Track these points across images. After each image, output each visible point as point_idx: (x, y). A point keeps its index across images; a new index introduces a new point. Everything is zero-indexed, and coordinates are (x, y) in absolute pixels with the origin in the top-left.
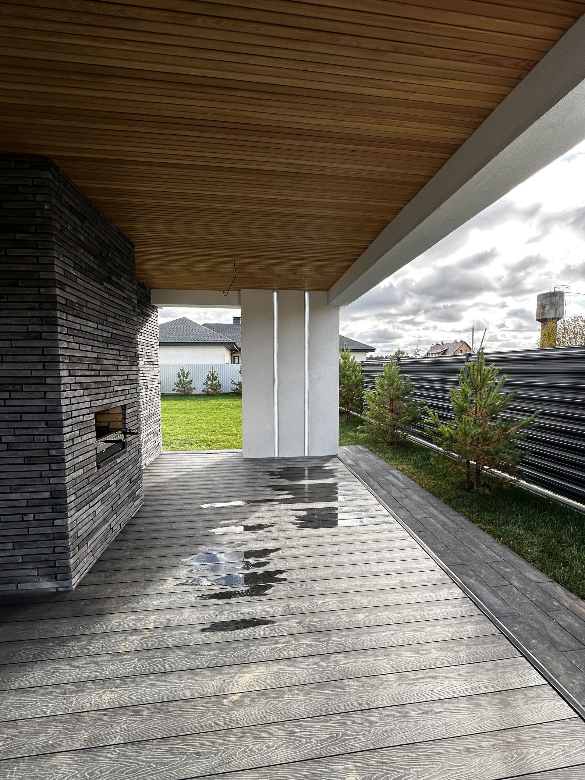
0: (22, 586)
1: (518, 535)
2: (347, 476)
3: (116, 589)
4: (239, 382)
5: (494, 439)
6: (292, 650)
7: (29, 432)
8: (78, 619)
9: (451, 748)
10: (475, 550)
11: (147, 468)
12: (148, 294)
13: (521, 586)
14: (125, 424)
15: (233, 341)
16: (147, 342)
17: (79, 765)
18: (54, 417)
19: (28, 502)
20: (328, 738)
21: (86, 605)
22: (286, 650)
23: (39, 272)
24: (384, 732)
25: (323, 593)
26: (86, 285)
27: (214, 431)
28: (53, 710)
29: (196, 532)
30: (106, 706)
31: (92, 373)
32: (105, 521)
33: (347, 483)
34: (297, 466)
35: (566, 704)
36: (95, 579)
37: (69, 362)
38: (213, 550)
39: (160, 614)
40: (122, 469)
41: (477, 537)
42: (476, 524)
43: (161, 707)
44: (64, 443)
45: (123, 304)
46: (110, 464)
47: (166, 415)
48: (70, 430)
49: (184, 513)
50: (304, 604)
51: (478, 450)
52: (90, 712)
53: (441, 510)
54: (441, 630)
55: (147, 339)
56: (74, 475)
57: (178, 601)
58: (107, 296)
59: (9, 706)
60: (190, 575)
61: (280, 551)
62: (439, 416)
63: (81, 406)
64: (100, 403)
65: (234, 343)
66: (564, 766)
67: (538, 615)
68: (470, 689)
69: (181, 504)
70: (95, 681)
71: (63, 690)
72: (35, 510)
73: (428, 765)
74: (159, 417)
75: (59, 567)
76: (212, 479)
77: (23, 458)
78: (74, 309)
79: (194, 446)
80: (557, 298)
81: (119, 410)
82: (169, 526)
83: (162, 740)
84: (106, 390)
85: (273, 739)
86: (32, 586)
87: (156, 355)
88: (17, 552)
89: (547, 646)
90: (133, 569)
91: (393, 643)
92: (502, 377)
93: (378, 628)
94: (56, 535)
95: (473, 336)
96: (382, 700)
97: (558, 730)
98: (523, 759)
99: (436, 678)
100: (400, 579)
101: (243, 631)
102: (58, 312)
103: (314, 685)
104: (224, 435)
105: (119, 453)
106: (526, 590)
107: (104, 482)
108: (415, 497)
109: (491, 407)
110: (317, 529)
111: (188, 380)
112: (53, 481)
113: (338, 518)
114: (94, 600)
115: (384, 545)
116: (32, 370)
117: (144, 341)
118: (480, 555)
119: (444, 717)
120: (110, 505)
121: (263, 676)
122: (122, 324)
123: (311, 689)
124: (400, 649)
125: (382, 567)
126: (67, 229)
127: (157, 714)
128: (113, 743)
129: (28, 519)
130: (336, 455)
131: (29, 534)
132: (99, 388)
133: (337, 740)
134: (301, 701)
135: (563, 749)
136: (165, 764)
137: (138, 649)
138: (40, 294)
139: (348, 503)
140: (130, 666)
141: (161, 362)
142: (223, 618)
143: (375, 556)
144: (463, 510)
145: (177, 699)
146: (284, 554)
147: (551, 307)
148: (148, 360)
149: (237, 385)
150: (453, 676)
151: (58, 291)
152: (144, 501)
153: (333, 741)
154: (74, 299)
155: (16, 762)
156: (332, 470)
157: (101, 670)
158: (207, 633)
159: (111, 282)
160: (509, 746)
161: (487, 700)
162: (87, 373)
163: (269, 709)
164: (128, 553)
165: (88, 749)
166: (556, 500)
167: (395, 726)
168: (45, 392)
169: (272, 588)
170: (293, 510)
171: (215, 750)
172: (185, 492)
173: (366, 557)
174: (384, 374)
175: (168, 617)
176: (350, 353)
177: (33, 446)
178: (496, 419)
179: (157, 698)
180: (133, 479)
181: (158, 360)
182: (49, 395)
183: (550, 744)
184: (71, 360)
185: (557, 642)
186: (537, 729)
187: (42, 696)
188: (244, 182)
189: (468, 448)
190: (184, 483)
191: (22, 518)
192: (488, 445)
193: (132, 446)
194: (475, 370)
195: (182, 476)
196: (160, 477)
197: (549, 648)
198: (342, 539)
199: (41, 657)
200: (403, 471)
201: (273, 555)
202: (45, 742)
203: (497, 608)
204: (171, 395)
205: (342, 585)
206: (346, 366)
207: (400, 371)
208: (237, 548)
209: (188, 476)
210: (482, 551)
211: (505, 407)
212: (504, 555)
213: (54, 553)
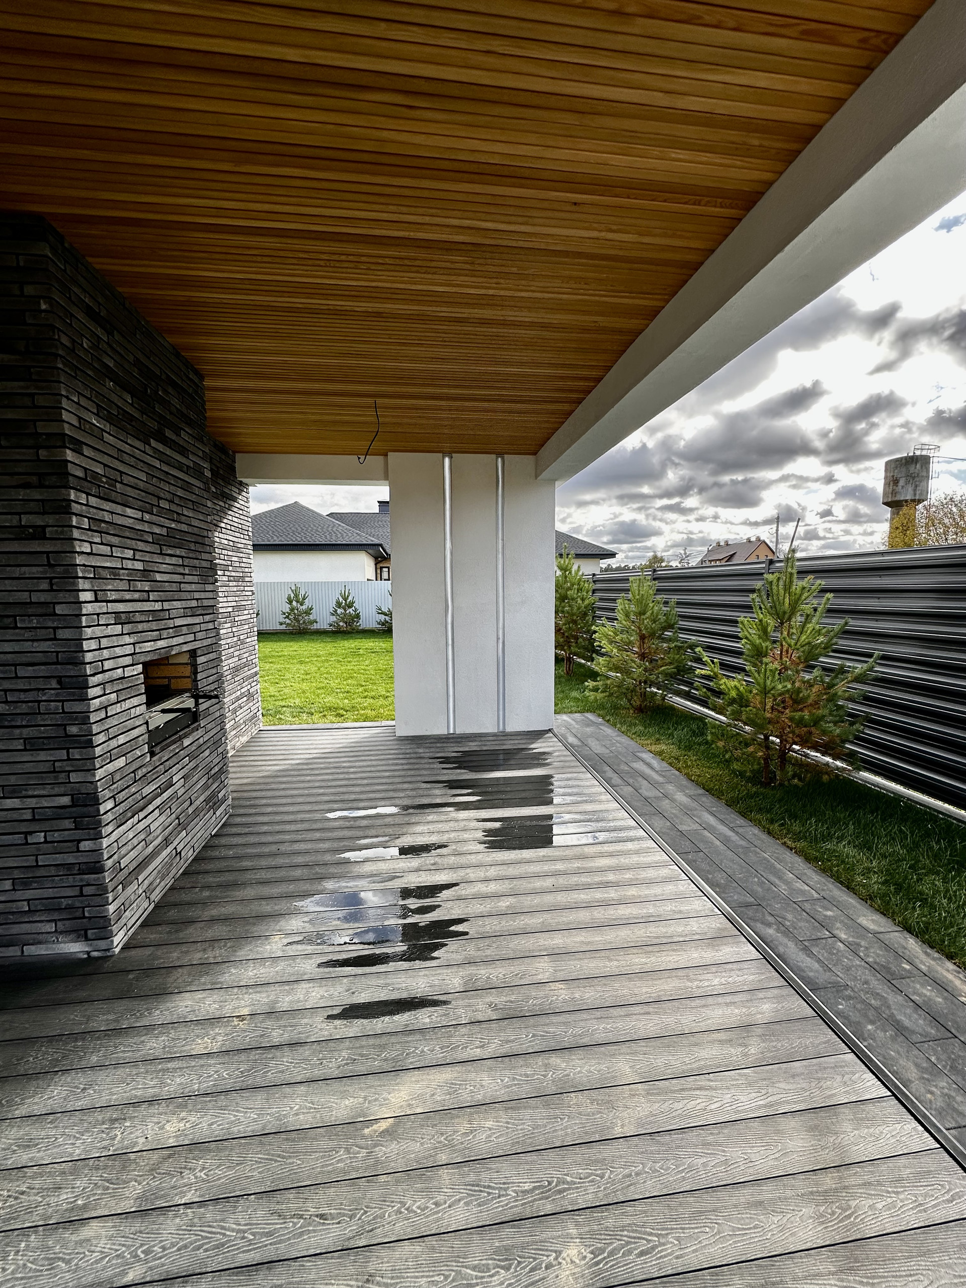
0: (30, 950)
1: (847, 856)
2: (567, 764)
3: (187, 952)
4: (389, 610)
5: (810, 701)
6: (477, 1048)
7: (30, 696)
8: (125, 1002)
9: (734, 1200)
10: (777, 881)
11: (238, 754)
12: (230, 462)
13: (851, 939)
14: (195, 681)
15: (376, 541)
16: (231, 543)
17: (128, 1237)
18: (71, 671)
19: (33, 812)
20: (535, 1188)
21: (137, 979)
22: (467, 1047)
23: (35, 421)
24: (625, 1176)
25: (528, 955)
26: (120, 444)
27: (348, 692)
28: (84, 1150)
29: (319, 858)
30: (172, 1142)
31: (136, 596)
32: (167, 842)
33: (569, 776)
34: (485, 748)
35: (921, 1128)
36: (152, 936)
37: (94, 578)
38: (347, 887)
39: (260, 992)
40: (192, 756)
41: (780, 861)
42: (778, 839)
43: (261, 1143)
44: (91, 715)
45: (186, 478)
46: (171, 748)
47: (268, 666)
48: (101, 693)
49: (299, 826)
50: (497, 973)
51: (783, 718)
52: (145, 1153)
53: (722, 817)
54: (719, 1012)
55: (231, 538)
56: (111, 767)
57: (290, 970)
58: (157, 464)
59: (12, 1145)
60: (309, 928)
61: (457, 888)
62: (721, 664)
63: (119, 651)
64: (151, 646)
65: (381, 545)
66: (915, 1226)
67: (876, 984)
68: (765, 1106)
69: (293, 813)
70: (151, 1102)
71: (100, 1118)
72: (46, 826)
73: (696, 1228)
74: (255, 670)
75: (90, 918)
76: (346, 770)
77: (22, 741)
78: (99, 486)
79: (316, 717)
80: (918, 466)
81: (185, 659)
82: (274, 848)
83: (264, 1195)
84: (162, 625)
85: (446, 1190)
86: (47, 949)
87: (248, 565)
88: (18, 895)
89: (891, 1035)
90: (213, 920)
91: (642, 1034)
92: (825, 599)
93: (619, 1010)
94: (83, 867)
95: (777, 530)
96: (622, 1126)
97: (906, 1168)
98: (849, 1216)
99: (711, 1088)
100: (653, 930)
101: (396, 1018)
102: (72, 491)
103: (512, 1103)
104: (365, 697)
105: (187, 730)
106: (859, 945)
107: (163, 779)
108: (680, 797)
109: (806, 648)
110: (517, 851)
111: (304, 607)
112: (74, 777)
113: (554, 832)
114: (149, 971)
115: (628, 875)
116: (30, 591)
117: (226, 542)
118: (785, 890)
119: (724, 1151)
120: (174, 816)
121: (428, 1090)
122: (186, 513)
123: (507, 1109)
124: (653, 1043)
125: (624, 911)
126: (82, 345)
127: (255, 1154)
128: (183, 1202)
129: (35, 841)
130: (550, 730)
131: (38, 866)
132: (149, 621)
133: (550, 1190)
134: (490, 1129)
135: (914, 1199)
136: (269, 1234)
137: (224, 1049)
138: (39, 460)
139: (570, 808)
140: (210, 1076)
141: (256, 577)
142: (363, 998)
143: (612, 894)
144: (758, 816)
145: (288, 1129)
146: (463, 892)
147: (907, 482)
148: (233, 574)
149: (386, 615)
150: (738, 1086)
151: (70, 455)
152: (233, 807)
153: (542, 1193)
154: (99, 470)
155: (24, 1235)
156: (544, 753)
157: (163, 1084)
158: (337, 1022)
159: (164, 441)
160: (826, 1196)
161: (792, 1123)
162: (128, 596)
163: (438, 1142)
164: (206, 893)
165: (142, 1213)
166: (909, 799)
167: (644, 1167)
168: (55, 629)
169: (444, 948)
170: (479, 820)
171: (350, 1210)
172: (300, 792)
173: (598, 895)
174: (630, 596)
175: (272, 997)
176: (573, 561)
177: (39, 720)
178: (813, 667)
179: (257, 1128)
180: (213, 772)
181: (252, 575)
182: (61, 634)
183: (894, 1192)
184: (98, 573)
185: (907, 1028)
186: (871, 1168)
187: (66, 1128)
188: (387, 261)
189: (768, 715)
190: (298, 778)
191: (26, 838)
192: (801, 710)
193: (210, 719)
194: (781, 587)
195: (295, 767)
196: (260, 768)
197: (893, 1039)
198: (560, 866)
199: (63, 1065)
200: (660, 754)
201: (445, 894)
202: (72, 1203)
203: (811, 974)
204: (277, 633)
205: (558, 941)
206: (566, 582)
207: (658, 590)
208: (386, 883)
209: (305, 767)
210: (787, 883)
211: (828, 649)
212: (823, 890)
213: (82, 895)
